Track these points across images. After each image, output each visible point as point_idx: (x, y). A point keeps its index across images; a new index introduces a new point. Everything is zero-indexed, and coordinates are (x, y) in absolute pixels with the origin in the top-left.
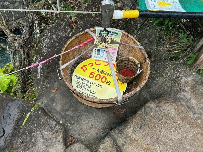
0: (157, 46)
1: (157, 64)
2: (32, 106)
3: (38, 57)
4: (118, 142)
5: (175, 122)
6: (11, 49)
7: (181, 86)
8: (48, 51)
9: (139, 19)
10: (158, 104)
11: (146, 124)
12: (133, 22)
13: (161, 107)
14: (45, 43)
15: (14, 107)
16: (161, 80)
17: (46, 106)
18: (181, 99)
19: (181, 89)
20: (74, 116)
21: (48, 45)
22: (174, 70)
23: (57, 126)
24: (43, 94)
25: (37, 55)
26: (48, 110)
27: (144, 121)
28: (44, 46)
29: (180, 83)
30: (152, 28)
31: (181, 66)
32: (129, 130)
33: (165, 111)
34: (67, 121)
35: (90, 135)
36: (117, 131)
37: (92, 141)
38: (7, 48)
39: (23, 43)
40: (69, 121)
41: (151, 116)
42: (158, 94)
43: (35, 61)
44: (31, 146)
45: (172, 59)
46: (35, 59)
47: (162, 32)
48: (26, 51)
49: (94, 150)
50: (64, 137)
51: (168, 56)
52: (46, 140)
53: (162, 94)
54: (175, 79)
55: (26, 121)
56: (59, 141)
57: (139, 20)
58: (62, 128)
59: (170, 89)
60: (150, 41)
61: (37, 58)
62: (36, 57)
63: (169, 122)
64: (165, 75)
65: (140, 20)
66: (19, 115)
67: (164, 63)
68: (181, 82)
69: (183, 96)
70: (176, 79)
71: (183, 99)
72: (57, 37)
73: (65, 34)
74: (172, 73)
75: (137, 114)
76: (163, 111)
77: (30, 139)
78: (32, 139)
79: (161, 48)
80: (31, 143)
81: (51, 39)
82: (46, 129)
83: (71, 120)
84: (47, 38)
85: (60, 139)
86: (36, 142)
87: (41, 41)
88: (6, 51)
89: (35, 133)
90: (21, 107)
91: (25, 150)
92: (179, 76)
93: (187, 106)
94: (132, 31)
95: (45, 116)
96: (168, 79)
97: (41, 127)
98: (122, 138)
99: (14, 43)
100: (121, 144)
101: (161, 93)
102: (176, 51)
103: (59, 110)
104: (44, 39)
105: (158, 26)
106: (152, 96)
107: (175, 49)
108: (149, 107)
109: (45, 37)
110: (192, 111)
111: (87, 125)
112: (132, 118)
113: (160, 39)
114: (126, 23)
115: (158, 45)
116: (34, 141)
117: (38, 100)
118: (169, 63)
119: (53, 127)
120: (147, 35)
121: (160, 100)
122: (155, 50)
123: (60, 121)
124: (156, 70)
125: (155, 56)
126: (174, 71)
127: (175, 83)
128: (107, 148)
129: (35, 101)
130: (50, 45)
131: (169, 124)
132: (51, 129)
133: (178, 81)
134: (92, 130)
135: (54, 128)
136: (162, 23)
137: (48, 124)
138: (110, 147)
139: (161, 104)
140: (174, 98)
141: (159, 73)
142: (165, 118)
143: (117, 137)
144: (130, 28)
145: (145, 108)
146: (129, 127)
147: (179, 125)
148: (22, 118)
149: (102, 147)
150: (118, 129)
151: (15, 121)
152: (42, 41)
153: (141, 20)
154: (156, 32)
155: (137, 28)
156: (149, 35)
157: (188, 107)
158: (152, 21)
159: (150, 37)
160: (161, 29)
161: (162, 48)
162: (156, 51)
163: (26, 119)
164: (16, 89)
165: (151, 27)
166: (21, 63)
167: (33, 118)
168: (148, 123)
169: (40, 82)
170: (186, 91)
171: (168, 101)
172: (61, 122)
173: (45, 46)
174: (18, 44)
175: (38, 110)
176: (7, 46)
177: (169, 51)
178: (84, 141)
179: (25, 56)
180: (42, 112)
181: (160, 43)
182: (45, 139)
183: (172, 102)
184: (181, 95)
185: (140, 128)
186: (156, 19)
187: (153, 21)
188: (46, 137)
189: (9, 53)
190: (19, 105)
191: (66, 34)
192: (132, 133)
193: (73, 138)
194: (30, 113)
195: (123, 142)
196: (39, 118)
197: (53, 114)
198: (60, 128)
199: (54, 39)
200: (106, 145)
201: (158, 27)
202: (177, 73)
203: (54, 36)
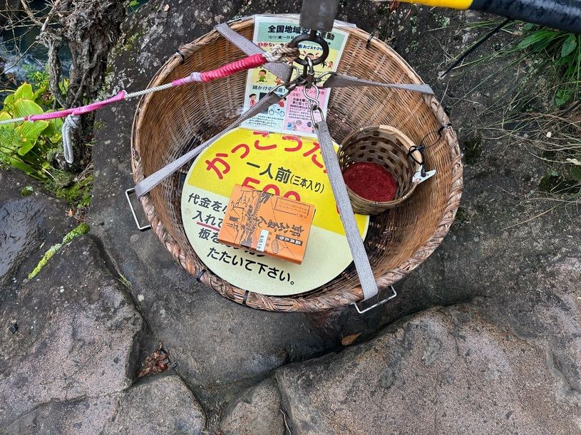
0: (507, 127)
1: (492, 189)
2: (69, 227)
3: (120, 75)
4: (293, 411)
5: (495, 405)
6: (54, 32)
7: (553, 286)
8: (151, 63)
9: (472, 15)
10: (456, 326)
11: (398, 383)
12: (448, 20)
13: (463, 337)
14: (148, 36)
15: (22, 216)
16: (487, 245)
17: (109, 237)
18: (542, 328)
19: (549, 295)
20: (184, 290)
21: (155, 45)
22: (545, 222)
23: (126, 308)
24: (109, 196)
25: (120, 68)
26: (112, 250)
27: (394, 374)
28: (143, 46)
29: (552, 274)
30: (509, 57)
31: (574, 217)
32: (334, 390)
33: (476, 356)
34: (158, 298)
35: (217, 361)
36: (298, 379)
37: (218, 381)
38: (43, 29)
39: (90, 23)
40: (166, 300)
41: (423, 360)
42: (464, 287)
43: (109, 87)
44: (34, 350)
45: (549, 184)
46: (111, 79)
47: (542, 81)
48: (99, 48)
49: (214, 412)
50: (138, 348)
51: (539, 172)
52: (81, 343)
53: (479, 294)
54: (538, 256)
55: (43, 267)
56: (116, 361)
57: (470, 19)
58: (137, 319)
59: (512, 283)
60: (488, 102)
61: (117, 80)
62: (116, 74)
63: (476, 397)
64: (510, 231)
65: (475, 19)
66: (28, 244)
67: (518, 191)
68: (559, 273)
69: (549, 321)
70: (544, 255)
71: (546, 328)
72: (185, 24)
73: (213, 19)
74: (535, 231)
75: (378, 344)
76: (468, 354)
77: (38, 327)
78: (42, 328)
79: (522, 135)
80: (37, 340)
81: (167, 26)
82: (90, 308)
83: (174, 300)
84: (157, 21)
85: (120, 352)
86: (51, 340)
87: (142, 25)
88: (37, 38)
89: (54, 312)
90: (40, 220)
91: (15, 356)
92: (558, 249)
93: (555, 357)
94: (436, 54)
95: (97, 266)
96: (515, 249)
97: (75, 300)
98: (306, 405)
99: (66, 15)
100: (301, 421)
101: (476, 285)
102: (572, 158)
103: (146, 257)
104: (149, 21)
105: (535, 53)
106: (443, 286)
107: (573, 152)
108: (424, 328)
109: (152, 16)
110: (567, 379)
111: (215, 325)
112: (357, 353)
113: (528, 105)
114: (422, 21)
115: (514, 124)
116: (46, 338)
117: (93, 211)
118: (536, 196)
119: (113, 310)
120: (483, 81)
121: (465, 314)
122: (499, 140)
123: (139, 292)
124: (480, 208)
125: (493, 161)
126: (543, 225)
127: (534, 268)
128: (255, 419)
129: (84, 213)
130: (160, 45)
131: (474, 404)
132: (102, 314)
133: (550, 265)
134: (227, 345)
135: (115, 312)
136: (552, 48)
137: (101, 295)
138: (265, 418)
139: (467, 328)
140: (516, 316)
141: (488, 220)
142: (468, 381)
143: (292, 396)
144: (434, 42)
145: (408, 329)
146: (337, 378)
147: (508, 416)
148: (35, 255)
149: (241, 414)
150: (303, 375)
151: (13, 258)
152: (144, 27)
153: (480, 21)
154: (522, 75)
155: (456, 45)
156: (491, 80)
157: (555, 363)
158: (516, 33)
159: (495, 88)
160: (541, 70)
161: (526, 135)
162: (499, 143)
163: (42, 262)
164: (55, 154)
165: (510, 53)
166: (79, 82)
167: (62, 266)
168: (404, 383)
169: (110, 156)
170: (565, 308)
171: (493, 323)
172: (141, 298)
173: (147, 45)
174: (75, 22)
175: (80, 245)
176: (43, 21)
177: (547, 154)
178: (195, 376)
179: (93, 65)
180: (92, 253)
181: (523, 118)
182: (79, 340)
183: (506, 334)
184: (544, 314)
185: (373, 393)
186: (533, 30)
187: (521, 33)
188: (83, 334)
189: (46, 46)
190: (35, 214)
191: (216, 18)
192: (342, 403)
193: (163, 355)
194: (58, 246)
195: (308, 419)
196: (77, 270)
197: (125, 265)
198: (130, 318)
199: (175, 27)
200: (253, 409)
201: (533, 60)
202: (554, 236)
203: (178, 20)
